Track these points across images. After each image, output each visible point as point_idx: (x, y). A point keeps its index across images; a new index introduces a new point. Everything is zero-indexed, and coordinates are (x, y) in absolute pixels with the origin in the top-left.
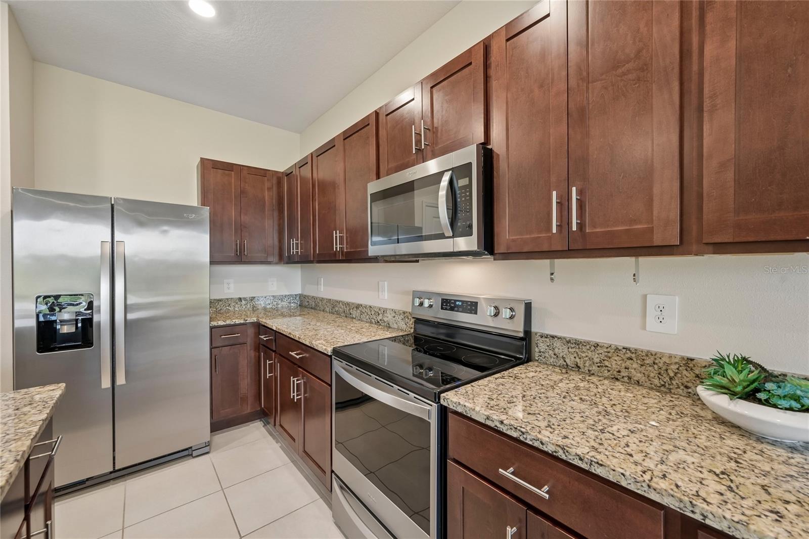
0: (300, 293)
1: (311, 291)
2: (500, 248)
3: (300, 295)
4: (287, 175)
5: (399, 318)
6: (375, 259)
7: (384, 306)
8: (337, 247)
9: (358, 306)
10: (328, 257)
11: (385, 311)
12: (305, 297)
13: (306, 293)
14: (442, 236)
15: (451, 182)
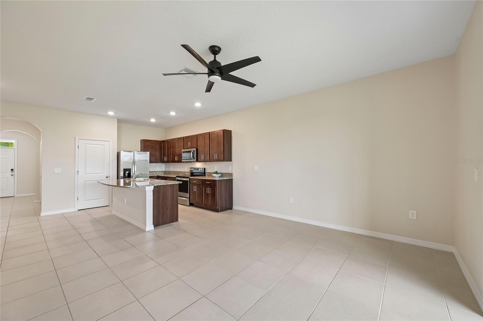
0: (164, 170)
1: (168, 170)
2: (198, 161)
3: (165, 171)
4: (167, 141)
5: (188, 173)
6: (183, 162)
7: (185, 171)
8: (176, 159)
9: (180, 172)
10: (173, 161)
11: (186, 172)
12: (166, 171)
13: (166, 170)
14: (192, 159)
15: (193, 152)
